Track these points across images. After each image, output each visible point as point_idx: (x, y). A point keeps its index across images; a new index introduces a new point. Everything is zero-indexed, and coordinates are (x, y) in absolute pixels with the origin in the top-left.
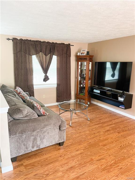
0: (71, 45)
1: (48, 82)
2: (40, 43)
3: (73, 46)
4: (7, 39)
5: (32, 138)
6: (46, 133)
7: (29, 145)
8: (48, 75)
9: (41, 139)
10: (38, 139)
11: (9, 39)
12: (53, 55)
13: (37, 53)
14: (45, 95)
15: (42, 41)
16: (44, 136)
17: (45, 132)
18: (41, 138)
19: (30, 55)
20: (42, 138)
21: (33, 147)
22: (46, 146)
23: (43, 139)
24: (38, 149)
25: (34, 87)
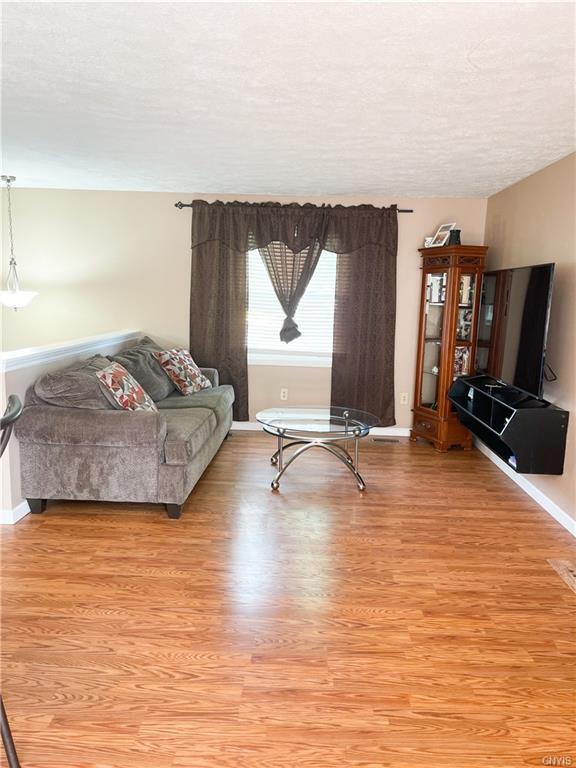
0: (400, 211)
1: (295, 344)
2: (275, 209)
3: (411, 211)
4: (176, 205)
5: (77, 460)
6: (117, 460)
7: (69, 478)
8: (296, 319)
9: (101, 473)
10: (94, 470)
11: (180, 205)
12: (322, 247)
13: (261, 244)
14: (286, 390)
15: (284, 201)
16: (112, 467)
17: (112, 456)
18: (102, 470)
19: (241, 251)
20: (105, 471)
21: (80, 488)
22: (115, 498)
23: (107, 474)
24: (93, 498)
25: (250, 356)
